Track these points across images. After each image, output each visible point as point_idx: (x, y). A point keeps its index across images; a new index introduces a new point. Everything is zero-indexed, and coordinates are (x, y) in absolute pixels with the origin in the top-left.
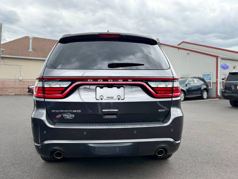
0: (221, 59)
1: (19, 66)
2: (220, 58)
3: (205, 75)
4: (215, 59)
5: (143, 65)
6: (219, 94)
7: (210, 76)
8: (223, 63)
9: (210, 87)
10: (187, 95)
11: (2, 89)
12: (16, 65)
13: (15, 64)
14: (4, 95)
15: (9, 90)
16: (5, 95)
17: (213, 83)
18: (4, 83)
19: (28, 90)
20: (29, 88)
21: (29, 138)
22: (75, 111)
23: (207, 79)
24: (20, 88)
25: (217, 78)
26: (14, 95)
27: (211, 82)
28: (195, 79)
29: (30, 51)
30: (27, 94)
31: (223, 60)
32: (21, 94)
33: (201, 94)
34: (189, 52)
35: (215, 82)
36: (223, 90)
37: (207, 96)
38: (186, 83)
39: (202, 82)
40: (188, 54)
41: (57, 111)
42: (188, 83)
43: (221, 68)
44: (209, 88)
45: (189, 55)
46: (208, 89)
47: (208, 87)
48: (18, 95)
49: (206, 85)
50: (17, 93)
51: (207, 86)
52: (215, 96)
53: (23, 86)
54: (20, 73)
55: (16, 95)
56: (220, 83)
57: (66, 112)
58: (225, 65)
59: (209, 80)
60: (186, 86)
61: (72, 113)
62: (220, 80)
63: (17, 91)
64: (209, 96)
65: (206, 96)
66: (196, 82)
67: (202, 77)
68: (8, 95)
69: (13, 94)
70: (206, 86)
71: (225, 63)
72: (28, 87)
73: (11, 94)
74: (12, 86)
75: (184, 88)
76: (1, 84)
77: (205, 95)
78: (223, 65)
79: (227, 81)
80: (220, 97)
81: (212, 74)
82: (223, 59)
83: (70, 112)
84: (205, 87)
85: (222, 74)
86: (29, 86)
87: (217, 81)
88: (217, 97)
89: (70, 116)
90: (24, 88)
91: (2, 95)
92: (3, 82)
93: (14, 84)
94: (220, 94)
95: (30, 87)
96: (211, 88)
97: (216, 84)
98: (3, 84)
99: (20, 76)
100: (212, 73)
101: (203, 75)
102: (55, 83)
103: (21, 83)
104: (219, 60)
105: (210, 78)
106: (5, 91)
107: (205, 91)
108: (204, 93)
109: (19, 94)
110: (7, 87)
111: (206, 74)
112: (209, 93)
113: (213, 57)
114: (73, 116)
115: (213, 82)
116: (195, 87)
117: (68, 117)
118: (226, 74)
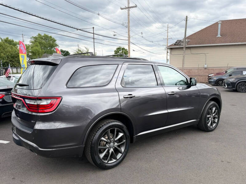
1: (205, 54)
29: (218, 37)
54: (206, 61)
74: (197, 74)
93: (199, 72)
109: (204, 81)
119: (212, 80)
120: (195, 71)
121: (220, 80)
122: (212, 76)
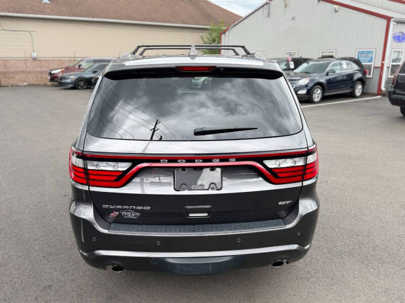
0: (395, 23)
1: (29, 32)
2: (394, 21)
3: (362, 52)
4: (385, 22)
5: (256, 128)
6: (383, 89)
7: (371, 55)
8: (398, 31)
9: (370, 74)
10: (326, 91)
11: (5, 74)
12: (23, 31)
13: (22, 29)
14: (10, 86)
15: (17, 77)
16: (12, 86)
17: (374, 67)
18: (7, 64)
19: (49, 78)
20: (50, 74)
21: (65, 196)
22: (141, 208)
23: (366, 60)
24: (36, 72)
25: (383, 59)
26: (27, 86)
27: (371, 65)
28: (344, 62)
29: (45, 3)
30: (49, 84)
31: (399, 25)
32: (39, 83)
33: (352, 89)
34: (338, 8)
35: (379, 65)
36: (392, 88)
37: (361, 92)
38: (328, 69)
39: (356, 67)
40: (336, 11)
41: (111, 207)
42: (331, 70)
43: (393, 39)
44: (368, 76)
45: (337, 14)
46: (364, 79)
47: (366, 75)
48: (34, 85)
49: (362, 72)
50: (31, 82)
51: (364, 73)
52: (375, 91)
53: (39, 70)
54: (33, 45)
55: (30, 85)
56: (388, 67)
57: (125, 209)
58: (401, 35)
59: (369, 61)
60: (327, 75)
61: (136, 211)
62: (388, 63)
63: (32, 79)
64: (365, 92)
65: (359, 92)
66: (345, 66)
67: (356, 58)
68: (17, 86)
69: (26, 84)
70: (362, 75)
71: (401, 31)
72: (49, 71)
73: (21, 84)
74: (21, 70)
75: (322, 79)
76: (2, 66)
77: (358, 90)
78: (398, 34)
79: (400, 72)
80: (383, 93)
81: (374, 50)
82: (399, 22)
83: (132, 209)
84: (359, 75)
85: (394, 51)
86: (51, 70)
87: (383, 65)
88: (380, 93)
89: (132, 214)
90: (42, 72)
91: (7, 86)
92: (5, 61)
93: (24, 66)
94: (385, 87)
95: (53, 72)
96: (371, 76)
97: (380, 70)
98: (5, 66)
99: (34, 51)
100: (376, 49)
101: (358, 52)
102: (104, 163)
103: (36, 63)
104: (392, 24)
105: (370, 59)
106: (10, 78)
107: (359, 82)
108: (357, 86)
109: (35, 83)
110: (12, 71)
111: (364, 51)
112: (366, 86)
113: (382, 19)
114: (138, 214)
115: (376, 66)
116: (343, 76)
117: (130, 216)
118: (401, 50)
119: (68, 81)
120: (15, 64)
121: (81, 80)
122: (59, 73)
